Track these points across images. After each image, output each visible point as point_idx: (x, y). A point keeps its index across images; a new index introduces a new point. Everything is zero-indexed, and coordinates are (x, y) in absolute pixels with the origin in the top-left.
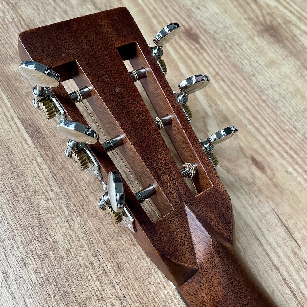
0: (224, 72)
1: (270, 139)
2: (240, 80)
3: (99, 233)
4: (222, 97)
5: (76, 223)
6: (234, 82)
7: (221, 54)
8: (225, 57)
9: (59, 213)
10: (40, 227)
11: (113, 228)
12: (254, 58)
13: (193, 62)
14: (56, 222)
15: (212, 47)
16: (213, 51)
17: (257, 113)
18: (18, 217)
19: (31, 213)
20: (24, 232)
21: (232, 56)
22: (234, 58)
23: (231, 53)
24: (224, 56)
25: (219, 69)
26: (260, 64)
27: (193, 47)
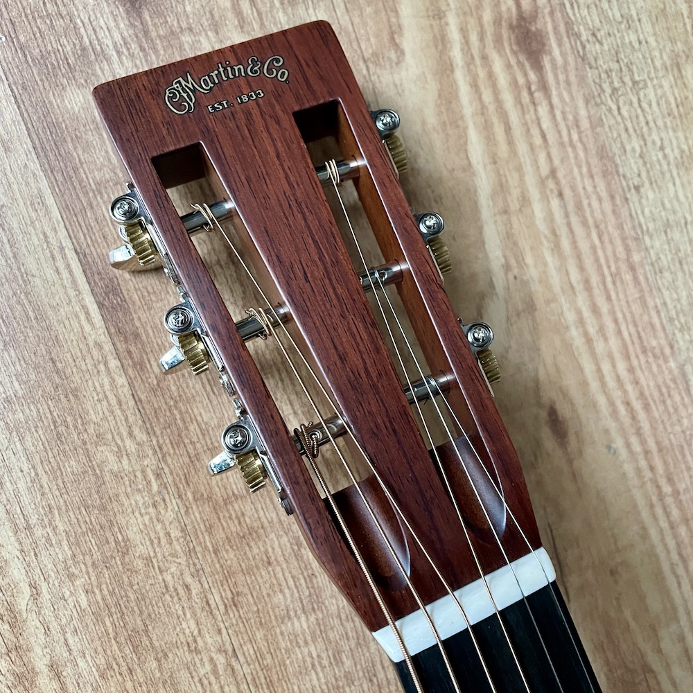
0: (571, 171)
1: (606, 367)
2: (600, 200)
3: (210, 533)
4: (541, 243)
5: (169, 510)
6: (585, 202)
7: (583, 112)
8: (591, 122)
9: (140, 486)
10: (103, 508)
11: (235, 526)
12: (659, 134)
13: (508, 129)
14: (133, 502)
15: (568, 83)
16: (567, 99)
17: (605, 297)
18: (62, 485)
19: (87, 479)
20: (72, 516)
21: (609, 121)
22: (610, 127)
23: (610, 110)
24: (589, 117)
25: (562, 161)
26: (665, 156)
27: (521, 81)
